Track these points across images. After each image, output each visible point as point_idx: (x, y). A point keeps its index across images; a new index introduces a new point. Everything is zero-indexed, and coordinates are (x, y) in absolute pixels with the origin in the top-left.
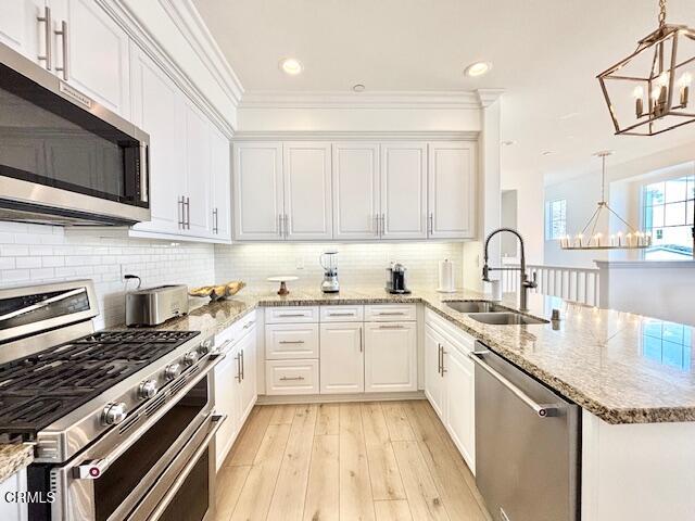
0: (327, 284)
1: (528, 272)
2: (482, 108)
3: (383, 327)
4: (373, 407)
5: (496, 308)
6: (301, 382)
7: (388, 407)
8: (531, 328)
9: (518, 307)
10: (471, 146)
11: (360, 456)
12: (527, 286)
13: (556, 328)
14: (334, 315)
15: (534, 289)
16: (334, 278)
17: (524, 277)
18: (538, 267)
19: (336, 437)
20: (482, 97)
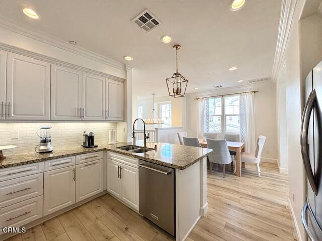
0: (42, 148)
1: (146, 133)
2: (126, 71)
3: (87, 165)
4: (80, 209)
5: (135, 147)
6: (29, 215)
7: (89, 205)
8: (147, 153)
9: (143, 146)
10: (122, 84)
11: (84, 234)
12: (146, 138)
13: (156, 151)
14: (56, 165)
15: (149, 139)
16: (49, 143)
17: (145, 135)
18: (150, 131)
19: (65, 234)
20: (127, 67)
